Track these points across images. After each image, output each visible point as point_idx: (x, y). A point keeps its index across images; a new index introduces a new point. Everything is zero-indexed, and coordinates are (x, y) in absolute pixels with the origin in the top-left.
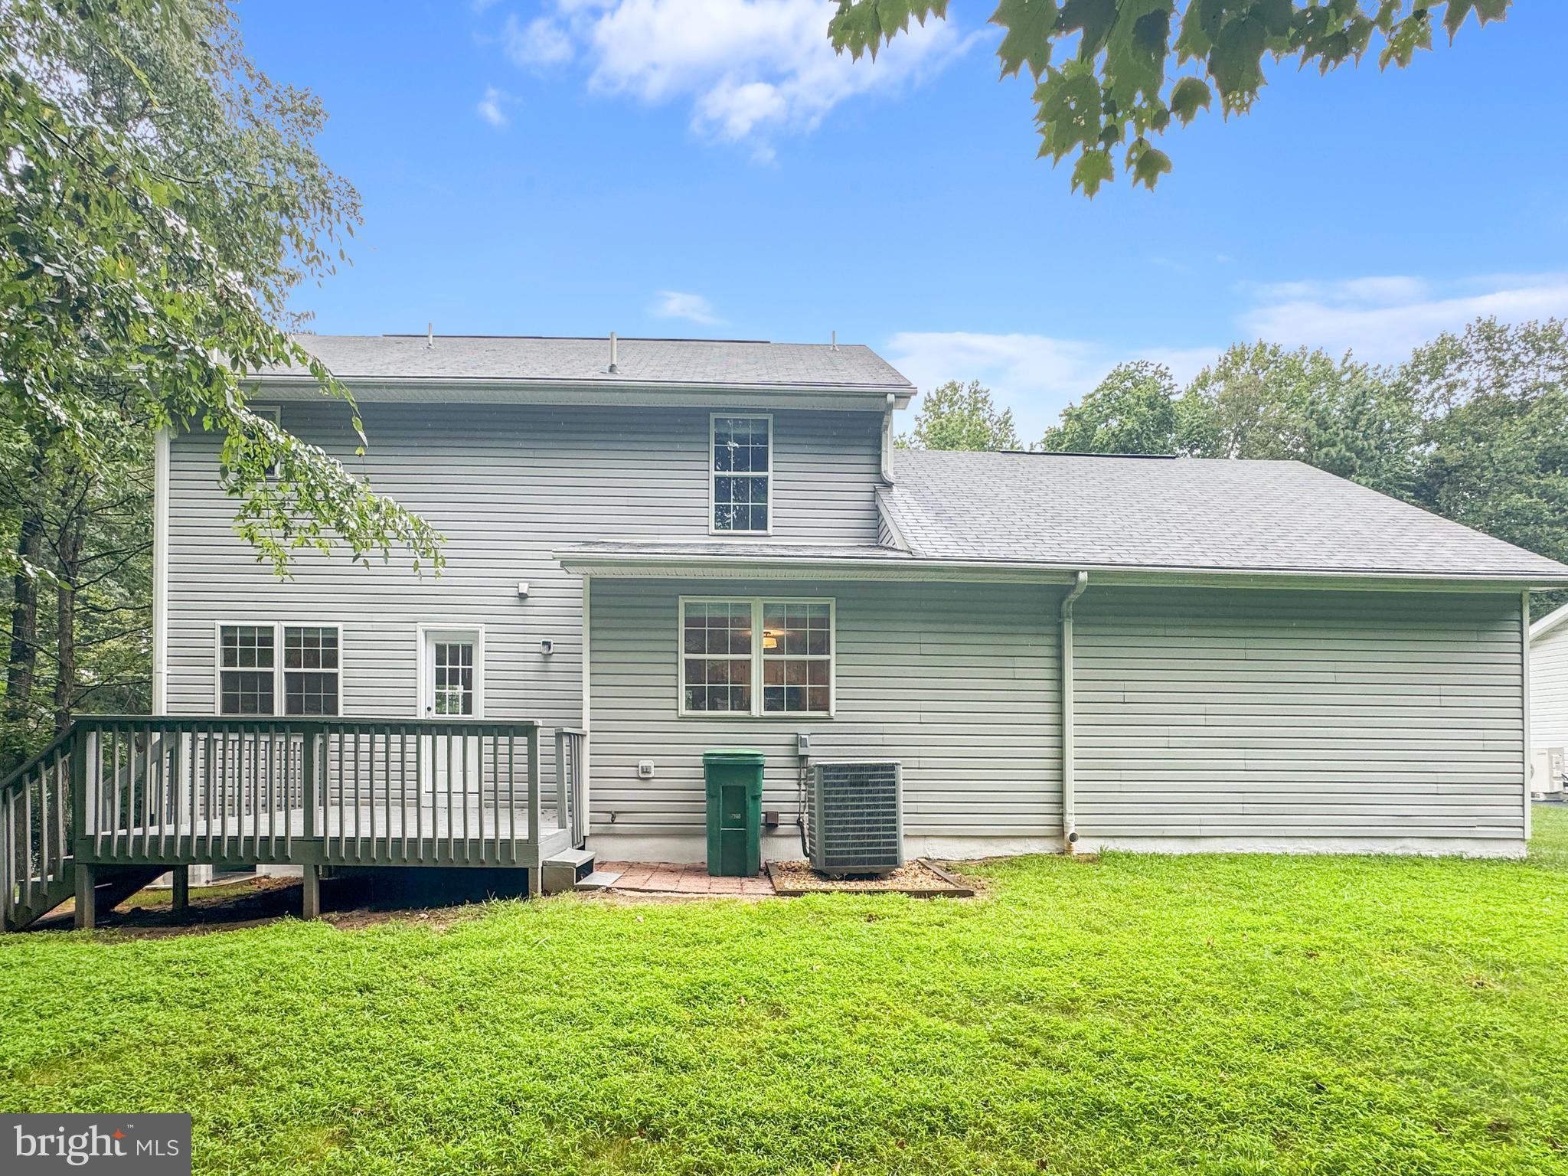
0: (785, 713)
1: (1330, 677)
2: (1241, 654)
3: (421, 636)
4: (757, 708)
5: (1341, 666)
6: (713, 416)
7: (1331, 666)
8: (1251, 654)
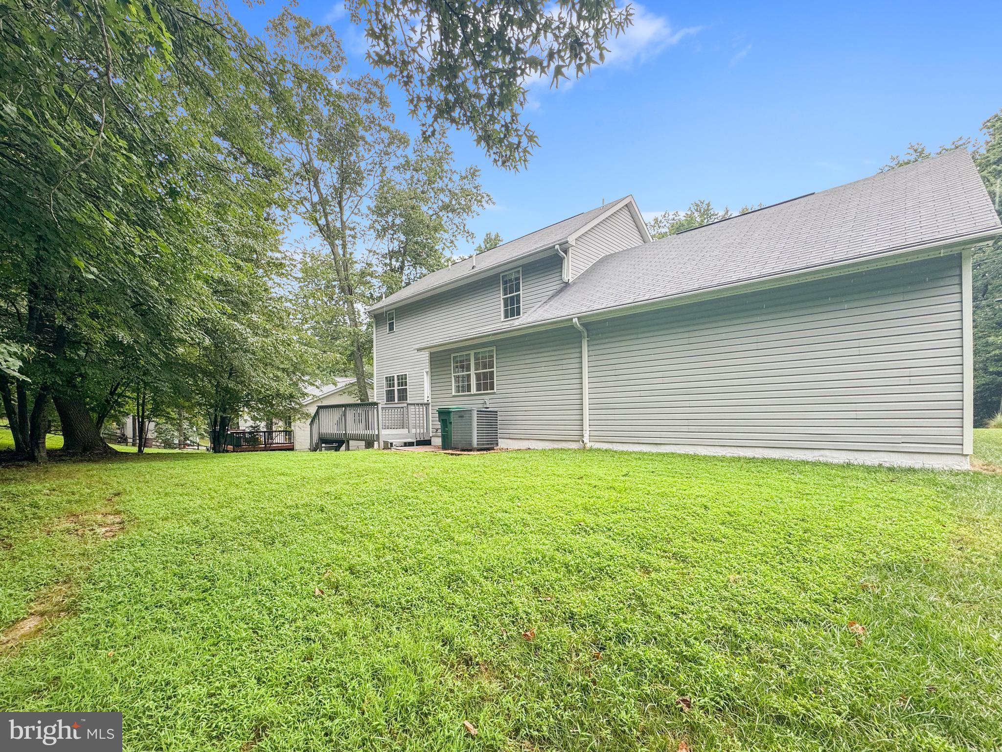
0: (482, 392)
1: (754, 346)
2: (686, 341)
3: (425, 374)
4: (474, 390)
5: (760, 339)
6: (501, 275)
7: (754, 339)
8: (692, 340)
